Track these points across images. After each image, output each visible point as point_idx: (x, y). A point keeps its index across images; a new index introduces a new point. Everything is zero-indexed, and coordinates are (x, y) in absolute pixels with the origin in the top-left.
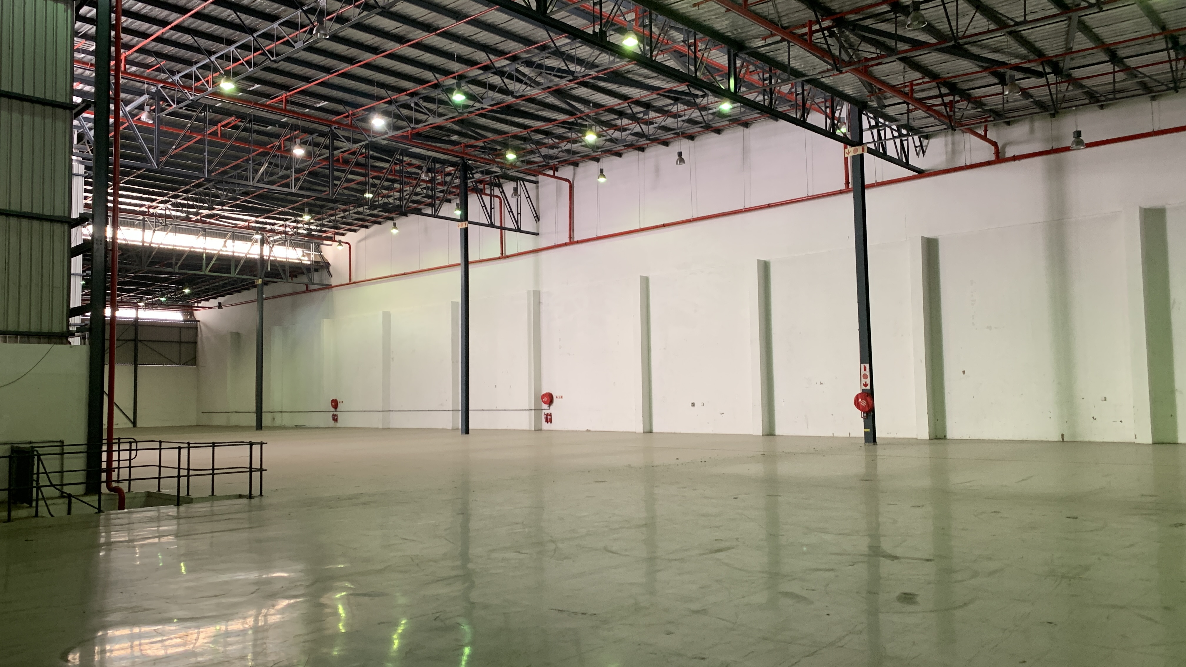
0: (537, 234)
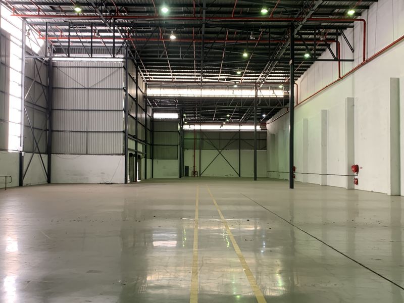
0: (353, 60)
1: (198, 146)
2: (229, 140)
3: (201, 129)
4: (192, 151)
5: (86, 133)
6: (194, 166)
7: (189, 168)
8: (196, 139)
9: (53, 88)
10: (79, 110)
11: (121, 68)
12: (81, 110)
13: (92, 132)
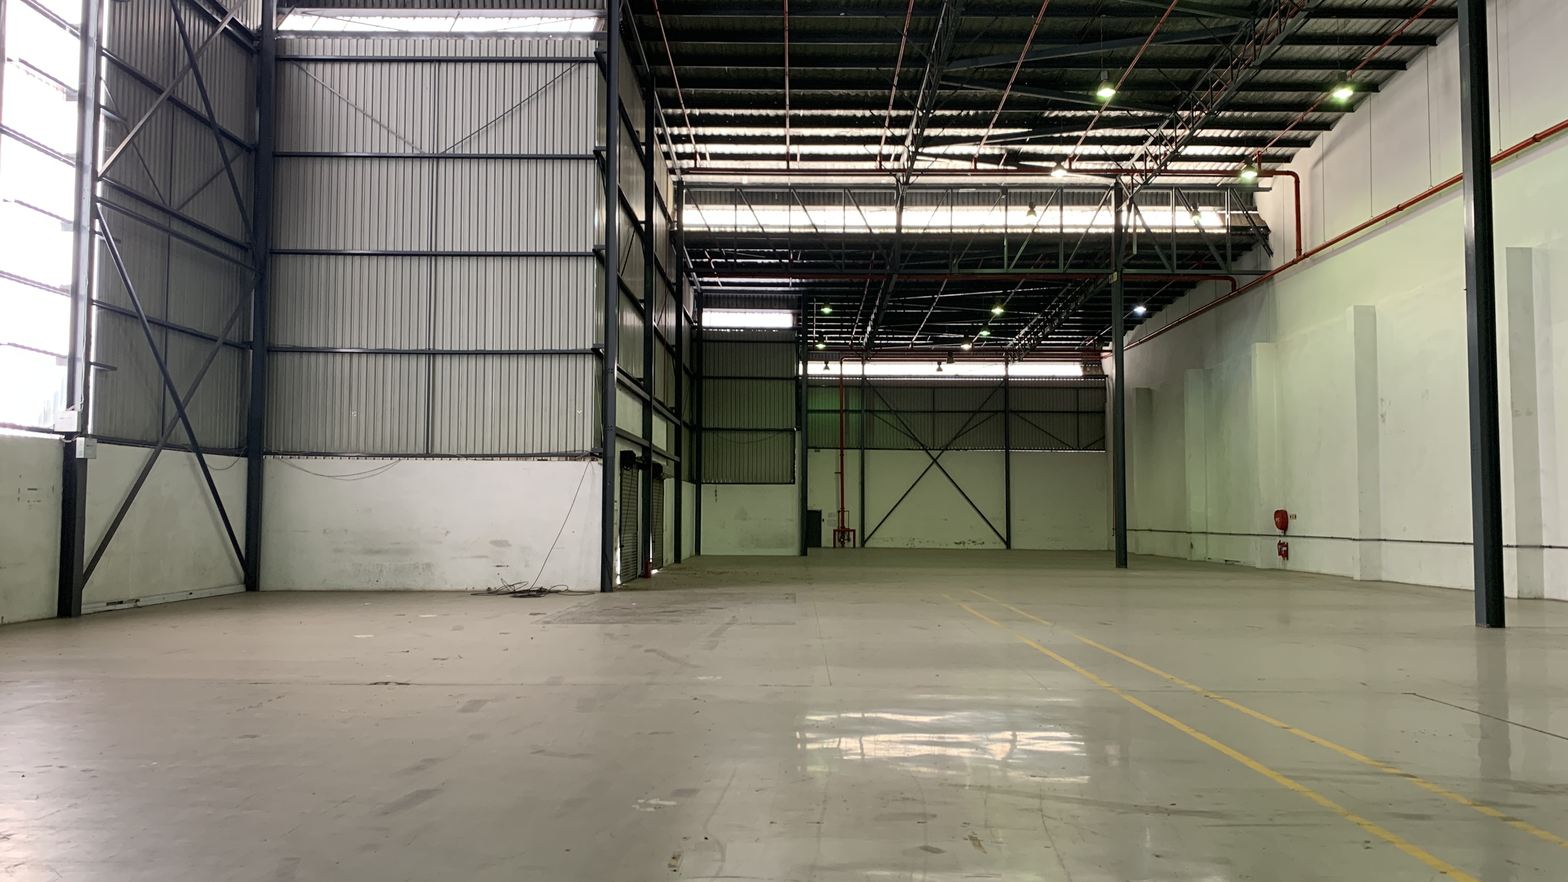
1: (853, 437)
2: (968, 416)
3: (864, 377)
4: (834, 454)
5: (423, 360)
6: (842, 511)
7: (823, 517)
8: (847, 411)
9: (277, 156)
10: (395, 255)
11: (587, 61)
12: (403, 255)
13: (452, 353)
